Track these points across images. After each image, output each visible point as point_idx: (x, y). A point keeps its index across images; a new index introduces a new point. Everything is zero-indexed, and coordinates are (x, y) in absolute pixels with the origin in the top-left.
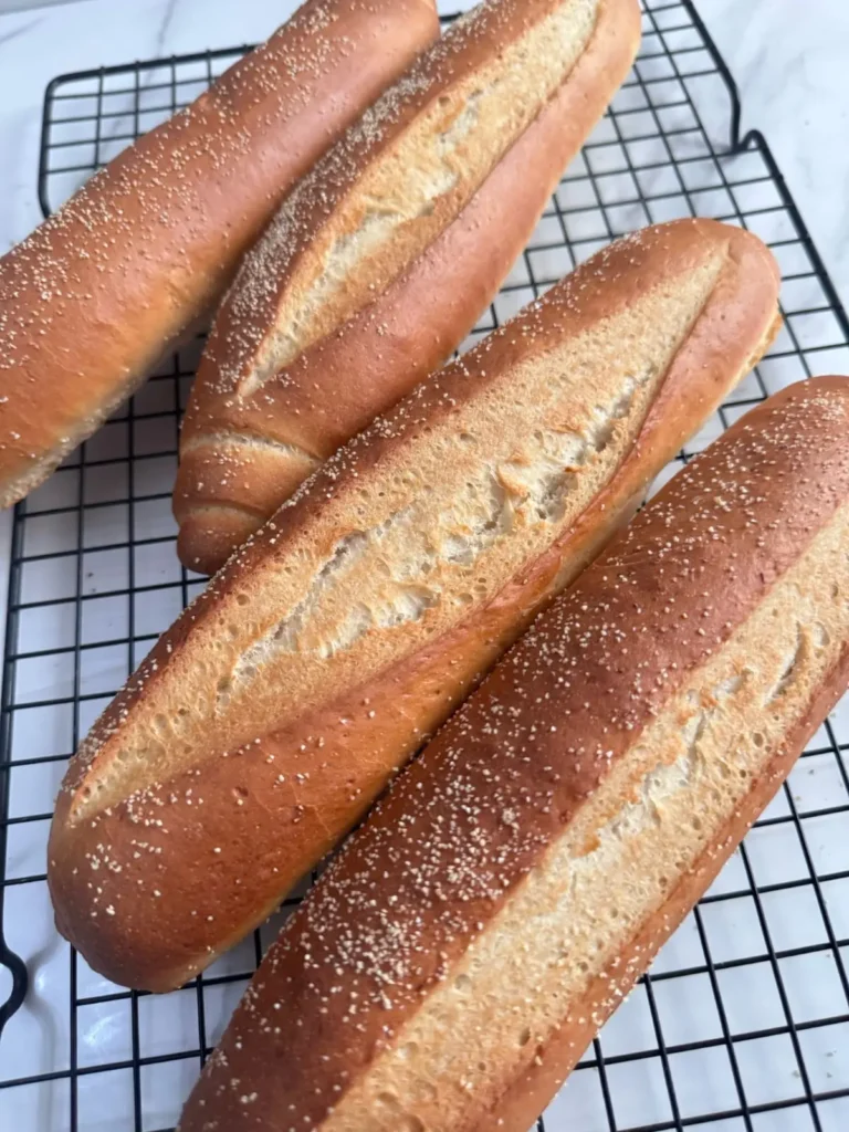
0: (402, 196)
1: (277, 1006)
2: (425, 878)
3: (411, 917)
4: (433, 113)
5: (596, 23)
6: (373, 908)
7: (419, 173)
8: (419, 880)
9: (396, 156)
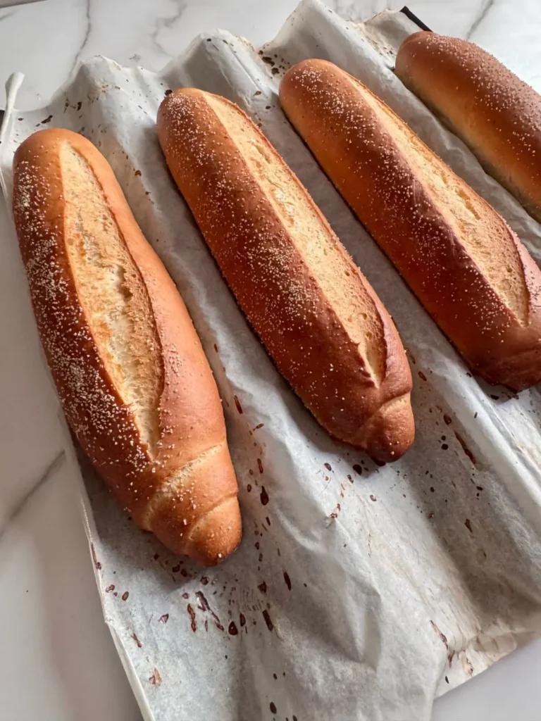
0: (108, 298)
1: (302, 348)
2: (278, 274)
3: (290, 282)
4: (72, 251)
5: (81, 155)
6: (281, 298)
7: (100, 282)
8: (278, 276)
9: (83, 285)
